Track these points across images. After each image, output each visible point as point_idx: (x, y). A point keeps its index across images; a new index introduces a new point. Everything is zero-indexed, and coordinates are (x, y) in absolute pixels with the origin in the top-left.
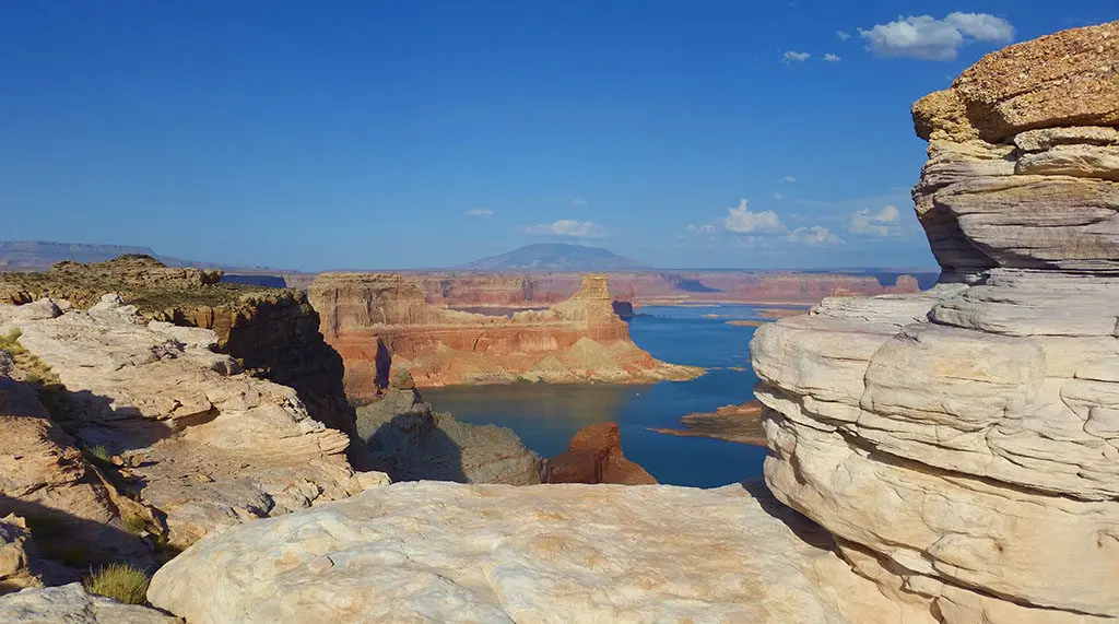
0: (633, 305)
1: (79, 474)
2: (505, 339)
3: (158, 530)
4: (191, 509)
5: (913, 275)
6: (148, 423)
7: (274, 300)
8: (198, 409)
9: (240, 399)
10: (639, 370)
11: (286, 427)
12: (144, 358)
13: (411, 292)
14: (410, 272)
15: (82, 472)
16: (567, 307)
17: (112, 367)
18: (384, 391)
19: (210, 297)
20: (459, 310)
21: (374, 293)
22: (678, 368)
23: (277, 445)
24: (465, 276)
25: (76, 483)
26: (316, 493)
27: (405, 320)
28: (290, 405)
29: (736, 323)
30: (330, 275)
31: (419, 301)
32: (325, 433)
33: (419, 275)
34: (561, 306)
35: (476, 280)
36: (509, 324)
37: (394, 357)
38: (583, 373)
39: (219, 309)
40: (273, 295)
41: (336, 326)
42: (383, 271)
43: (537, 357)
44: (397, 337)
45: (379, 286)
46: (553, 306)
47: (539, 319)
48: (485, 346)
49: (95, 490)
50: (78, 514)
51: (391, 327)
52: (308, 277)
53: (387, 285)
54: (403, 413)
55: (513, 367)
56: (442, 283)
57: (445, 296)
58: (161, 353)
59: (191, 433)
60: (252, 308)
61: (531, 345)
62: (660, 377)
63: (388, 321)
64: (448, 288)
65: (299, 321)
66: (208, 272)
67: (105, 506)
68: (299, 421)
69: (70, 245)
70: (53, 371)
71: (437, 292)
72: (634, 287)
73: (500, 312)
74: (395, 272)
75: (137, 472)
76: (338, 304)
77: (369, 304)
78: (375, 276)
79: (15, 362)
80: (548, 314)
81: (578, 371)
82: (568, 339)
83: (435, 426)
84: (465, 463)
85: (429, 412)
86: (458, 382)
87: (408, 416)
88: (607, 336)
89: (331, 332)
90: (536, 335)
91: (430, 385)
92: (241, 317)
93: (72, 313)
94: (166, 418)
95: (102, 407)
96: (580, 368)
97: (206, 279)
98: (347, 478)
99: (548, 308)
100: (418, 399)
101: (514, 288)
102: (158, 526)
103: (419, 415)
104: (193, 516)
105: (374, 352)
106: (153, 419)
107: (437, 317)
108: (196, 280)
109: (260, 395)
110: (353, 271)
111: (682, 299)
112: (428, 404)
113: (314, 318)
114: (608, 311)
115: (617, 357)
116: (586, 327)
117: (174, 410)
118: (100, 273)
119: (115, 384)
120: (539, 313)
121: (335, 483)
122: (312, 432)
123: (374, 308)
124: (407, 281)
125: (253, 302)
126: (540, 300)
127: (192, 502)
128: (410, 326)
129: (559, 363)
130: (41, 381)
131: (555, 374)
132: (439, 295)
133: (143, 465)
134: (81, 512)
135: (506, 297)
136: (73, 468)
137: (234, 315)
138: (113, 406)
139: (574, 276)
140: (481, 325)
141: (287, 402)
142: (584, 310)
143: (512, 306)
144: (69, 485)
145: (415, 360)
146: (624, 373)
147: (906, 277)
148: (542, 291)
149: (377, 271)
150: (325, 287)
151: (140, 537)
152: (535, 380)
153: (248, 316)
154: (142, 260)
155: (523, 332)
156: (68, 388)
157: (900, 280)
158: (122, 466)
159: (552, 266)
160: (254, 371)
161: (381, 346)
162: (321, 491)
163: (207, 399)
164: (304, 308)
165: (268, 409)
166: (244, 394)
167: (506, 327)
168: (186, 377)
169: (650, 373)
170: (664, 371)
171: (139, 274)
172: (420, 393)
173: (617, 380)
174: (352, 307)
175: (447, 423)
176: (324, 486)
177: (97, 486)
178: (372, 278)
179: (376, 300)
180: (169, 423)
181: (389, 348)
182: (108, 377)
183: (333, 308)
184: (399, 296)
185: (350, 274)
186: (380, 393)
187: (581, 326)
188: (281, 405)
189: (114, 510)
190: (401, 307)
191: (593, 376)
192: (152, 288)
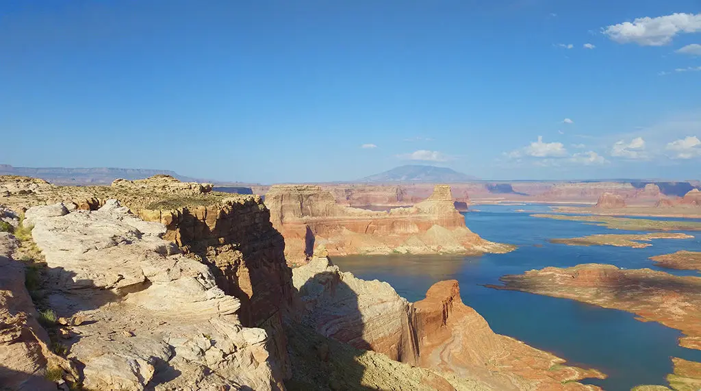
0: (468, 204)
1: (16, 336)
2: (385, 226)
3: (74, 378)
4: (104, 361)
5: (655, 184)
6: (98, 291)
7: (243, 202)
8: (135, 281)
9: (166, 273)
10: (472, 246)
11: (197, 294)
12: (105, 244)
13: (327, 196)
14: (327, 184)
15: (19, 334)
16: (425, 205)
17: (80, 250)
18: (310, 258)
19: (205, 200)
20: (356, 207)
21: (304, 198)
22: (498, 245)
23: (189, 307)
24: (360, 186)
25: (13, 342)
26: (209, 345)
27: (323, 214)
28: (203, 278)
29: (538, 216)
30: (278, 186)
31: (332, 202)
32: (224, 299)
33: (332, 186)
34: (420, 205)
35: (368, 188)
36: (387, 216)
37: (317, 237)
38: (435, 248)
39: (210, 208)
40: (242, 199)
41: (282, 217)
42: (311, 183)
43: (405, 237)
44: (318, 224)
45: (306, 193)
46: (415, 205)
47: (406, 213)
48: (372, 230)
49: (28, 347)
50: (10, 367)
51: (314, 218)
52: (266, 188)
53: (312, 192)
54: (321, 272)
55: (390, 244)
56: (346, 191)
57: (348, 199)
58: (119, 240)
59: (131, 298)
60: (230, 207)
61: (402, 230)
62: (486, 251)
63: (313, 215)
64: (350, 193)
65: (258, 215)
66: (204, 185)
67: (34, 359)
68: (207, 289)
69: (127, 169)
70: (43, 253)
71: (343, 196)
72: (469, 192)
73: (382, 209)
74: (317, 184)
75: (76, 330)
76: (283, 204)
77: (301, 204)
78: (305, 186)
79: (20, 247)
80: (412, 210)
81: (432, 247)
82: (425, 226)
83: (341, 281)
84: (360, 305)
85: (337, 272)
86: (355, 253)
87: (324, 274)
88: (450, 224)
89: (279, 222)
90: (405, 223)
91: (339, 255)
92: (223, 212)
93: (75, 213)
94: (112, 288)
95: (67, 280)
96: (433, 244)
97: (203, 190)
98: (235, 333)
99: (412, 206)
100: (330, 264)
101: (391, 193)
102: (75, 375)
103: (331, 273)
104: (104, 366)
105: (304, 233)
106: (102, 288)
107: (343, 212)
108: (197, 190)
109: (181, 270)
110: (292, 184)
111: (499, 200)
112: (336, 267)
113: (266, 212)
114: (451, 208)
115: (457, 238)
116: (437, 219)
117: (118, 281)
118: (141, 186)
119: (81, 262)
120: (407, 209)
121: (226, 337)
122: (215, 298)
123: (304, 206)
124: (324, 189)
125: (230, 203)
126: (407, 201)
127: (106, 354)
128: (327, 218)
129: (419, 241)
130: (32, 260)
131: (417, 249)
132: (345, 198)
133: (84, 323)
134: (13, 365)
135: (386, 200)
136: (11, 331)
137: (219, 211)
138: (75, 279)
139: (428, 186)
140: (369, 217)
141: (200, 275)
142: (436, 207)
143: (390, 205)
144: (7, 343)
145: (329, 239)
146: (462, 248)
147: (651, 185)
148: (409, 195)
149: (305, 184)
150: (275, 194)
151: (58, 383)
152: (404, 252)
153: (227, 212)
154: (166, 178)
155: (397, 221)
156: (49, 265)
157: (648, 187)
158: (66, 325)
159: (415, 179)
160: (230, 246)
161: (308, 229)
162: (213, 343)
163: (143, 273)
164: (260, 207)
165: (186, 281)
166: (169, 270)
167: (385, 218)
168: (133, 257)
169: (479, 248)
170: (488, 247)
171: (164, 187)
172: (332, 260)
173: (457, 252)
174: (291, 206)
175: (348, 278)
176: (217, 339)
177: (31, 344)
178: (303, 188)
179: (306, 202)
180: (115, 291)
181: (314, 232)
182: (76, 257)
183: (280, 207)
184: (320, 198)
185: (290, 186)
186: (307, 259)
187: (434, 218)
188: (196, 278)
189: (42, 361)
190: (321, 206)
191: (441, 250)
192: (171, 195)
